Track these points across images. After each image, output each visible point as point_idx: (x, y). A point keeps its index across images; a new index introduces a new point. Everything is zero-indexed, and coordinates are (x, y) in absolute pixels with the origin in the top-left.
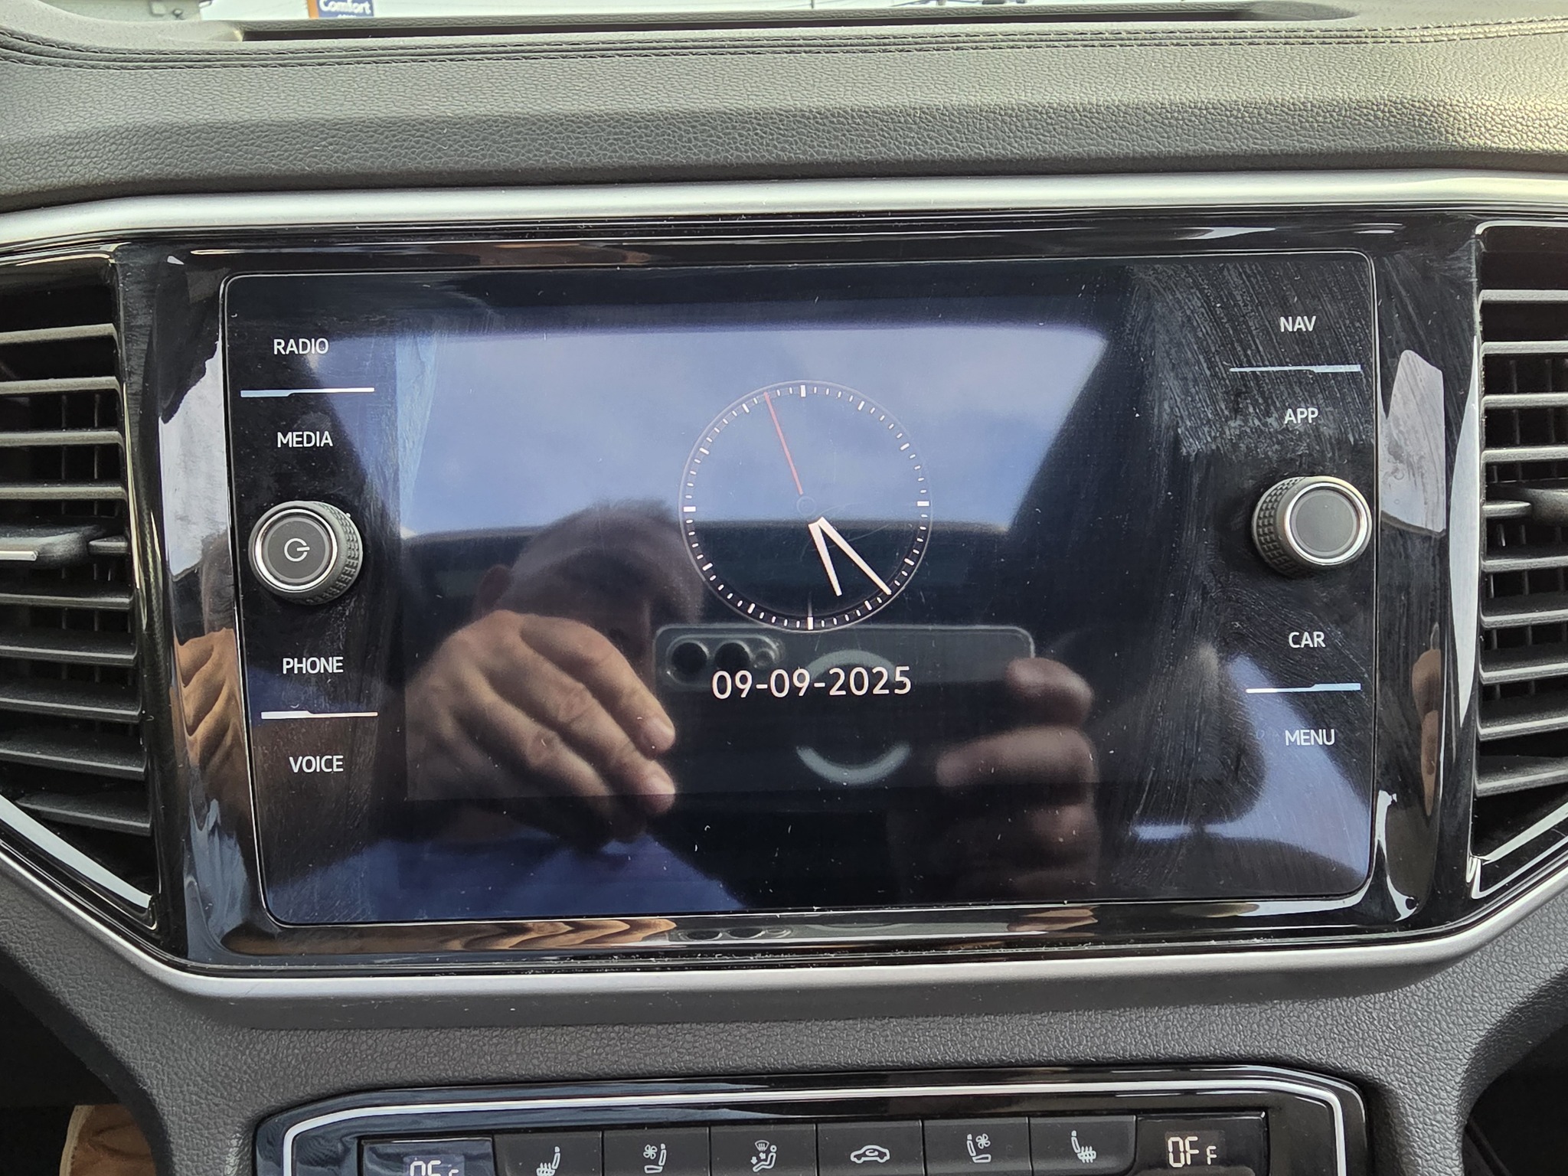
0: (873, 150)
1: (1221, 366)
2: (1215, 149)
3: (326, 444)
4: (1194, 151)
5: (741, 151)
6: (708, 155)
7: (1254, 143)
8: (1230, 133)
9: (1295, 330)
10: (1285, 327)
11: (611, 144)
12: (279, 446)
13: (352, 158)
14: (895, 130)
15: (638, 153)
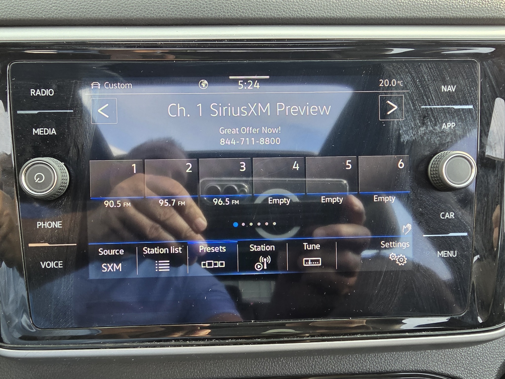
0: (280, 13)
1: (418, 106)
2: (418, 15)
3: (54, 134)
4: (410, 16)
5: (225, 13)
6: (212, 14)
7: (434, 14)
8: (424, 9)
9: (448, 91)
10: (444, 90)
11: (172, 9)
12: (34, 134)
13: (63, 12)
14: (289, 5)
15: (183, 13)
